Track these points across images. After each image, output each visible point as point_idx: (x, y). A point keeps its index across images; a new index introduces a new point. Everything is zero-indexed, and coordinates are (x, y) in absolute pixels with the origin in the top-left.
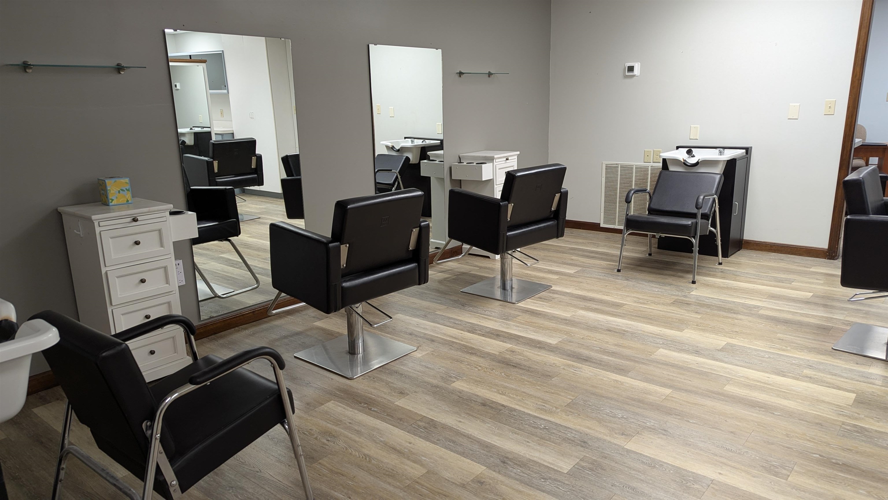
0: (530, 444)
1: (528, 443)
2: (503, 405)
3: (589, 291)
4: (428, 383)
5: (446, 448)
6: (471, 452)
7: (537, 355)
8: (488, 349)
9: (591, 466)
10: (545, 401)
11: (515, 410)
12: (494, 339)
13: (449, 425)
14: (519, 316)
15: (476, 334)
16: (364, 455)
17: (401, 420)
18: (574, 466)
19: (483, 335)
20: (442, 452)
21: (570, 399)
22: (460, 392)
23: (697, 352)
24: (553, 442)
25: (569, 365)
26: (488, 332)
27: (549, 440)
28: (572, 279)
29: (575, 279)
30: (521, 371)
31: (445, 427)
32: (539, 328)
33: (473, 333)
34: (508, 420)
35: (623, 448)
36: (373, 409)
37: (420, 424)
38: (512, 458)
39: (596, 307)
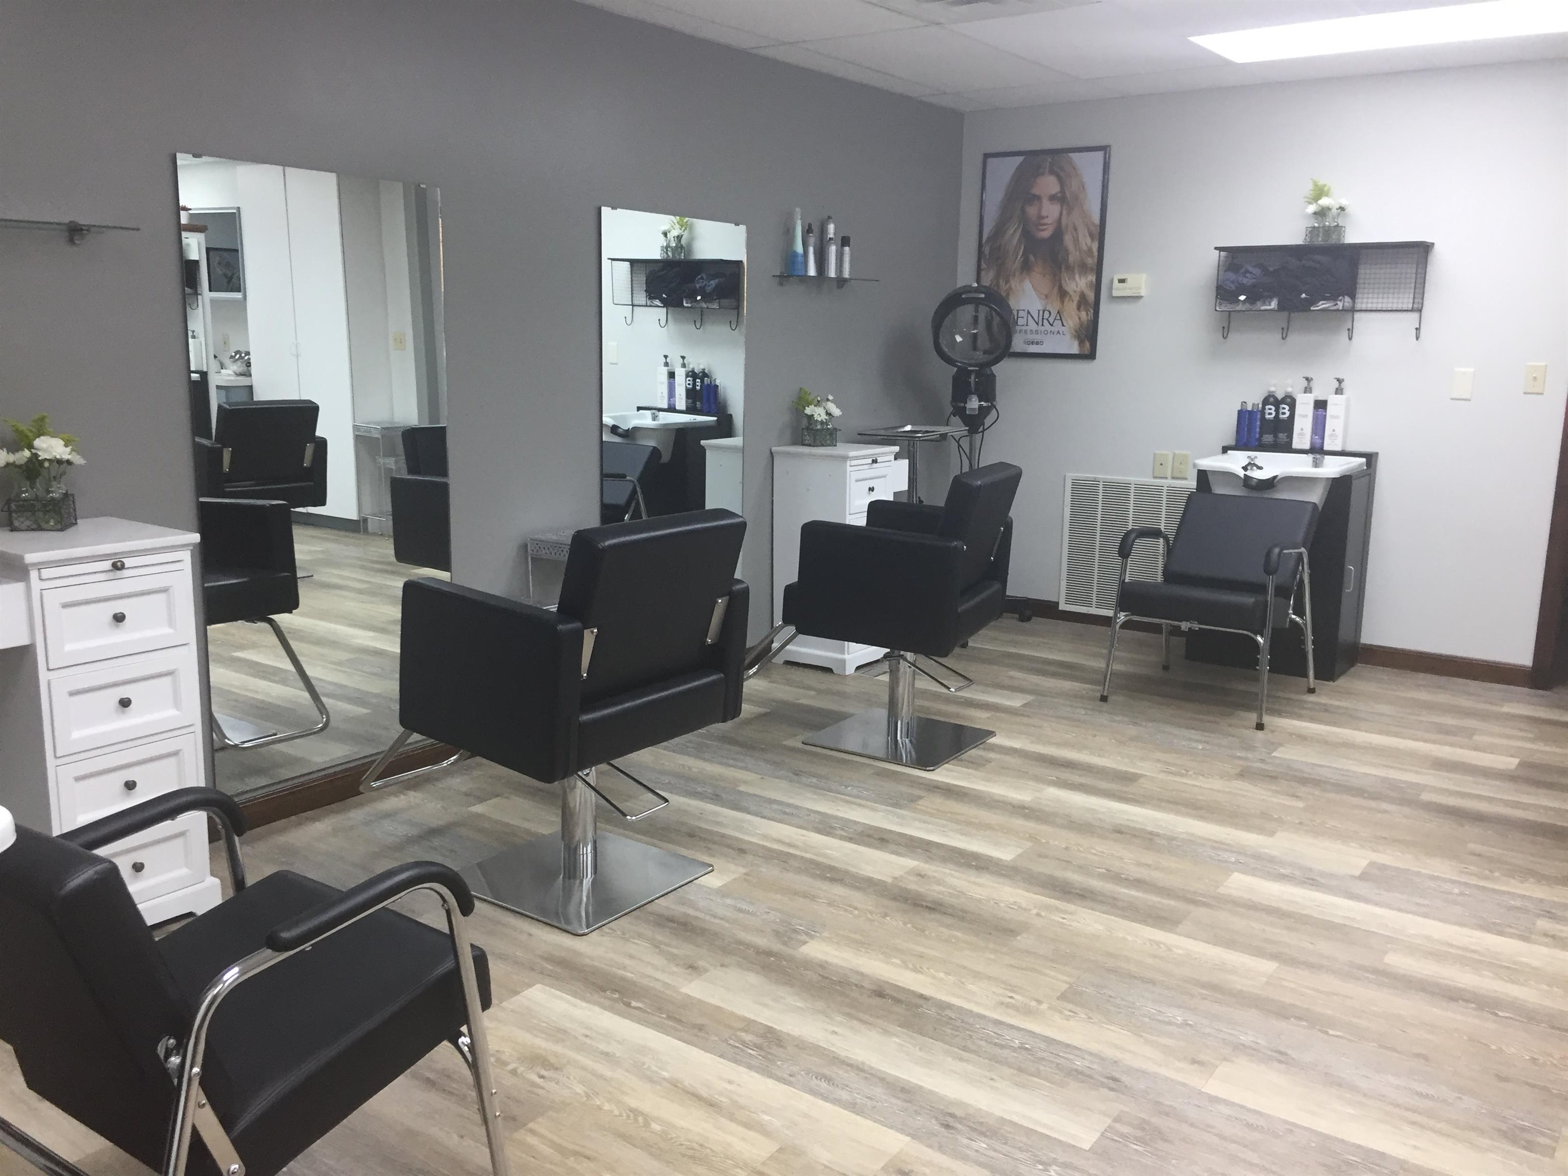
0: (996, 1085)
1: (991, 1082)
2: (922, 996)
3: (1059, 745)
4: (748, 946)
5: (813, 1092)
6: (869, 1103)
7: (975, 883)
8: (869, 871)
9: (1139, 1133)
10: (1013, 988)
11: (949, 1006)
12: (877, 848)
13: (811, 1040)
14: (920, 798)
15: (834, 836)
16: (630, 1111)
17: (701, 1028)
18: (1102, 1134)
19: (850, 840)
20: (803, 1102)
21: (1066, 982)
22: (823, 965)
23: (1311, 879)
24: (1046, 1079)
25: (1048, 908)
26: (862, 834)
27: (1037, 1074)
28: (1018, 719)
29: (1025, 720)
30: (949, 920)
31: (803, 1046)
32: (969, 826)
33: (828, 834)
34: (941, 1030)
35: (1200, 1093)
36: (634, 1004)
37: (748, 1037)
38: (964, 1116)
39: (1082, 780)
